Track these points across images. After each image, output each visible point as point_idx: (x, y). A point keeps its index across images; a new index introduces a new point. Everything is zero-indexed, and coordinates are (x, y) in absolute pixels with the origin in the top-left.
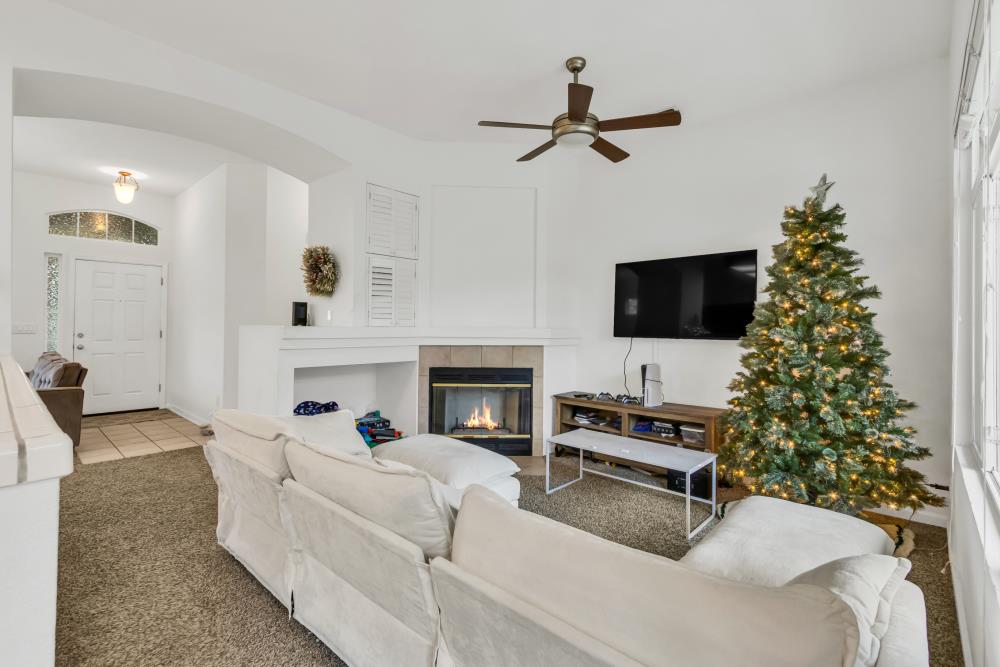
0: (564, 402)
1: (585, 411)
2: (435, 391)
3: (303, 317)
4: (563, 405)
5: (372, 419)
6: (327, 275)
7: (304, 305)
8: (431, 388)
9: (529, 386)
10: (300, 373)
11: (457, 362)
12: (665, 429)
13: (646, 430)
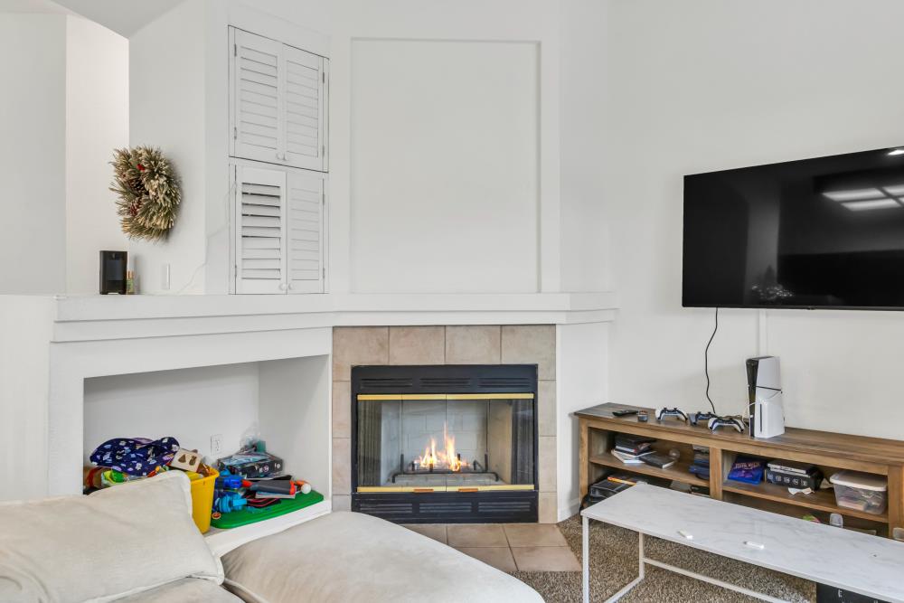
0: (594, 425)
1: (633, 442)
2: (361, 408)
3: (119, 278)
4: (591, 430)
5: (252, 458)
6: (156, 197)
7: (122, 256)
8: (355, 404)
9: (531, 396)
10: (95, 386)
11: (403, 355)
12: (792, 477)
13: (753, 479)
